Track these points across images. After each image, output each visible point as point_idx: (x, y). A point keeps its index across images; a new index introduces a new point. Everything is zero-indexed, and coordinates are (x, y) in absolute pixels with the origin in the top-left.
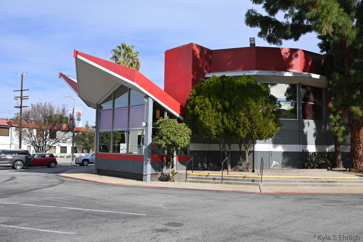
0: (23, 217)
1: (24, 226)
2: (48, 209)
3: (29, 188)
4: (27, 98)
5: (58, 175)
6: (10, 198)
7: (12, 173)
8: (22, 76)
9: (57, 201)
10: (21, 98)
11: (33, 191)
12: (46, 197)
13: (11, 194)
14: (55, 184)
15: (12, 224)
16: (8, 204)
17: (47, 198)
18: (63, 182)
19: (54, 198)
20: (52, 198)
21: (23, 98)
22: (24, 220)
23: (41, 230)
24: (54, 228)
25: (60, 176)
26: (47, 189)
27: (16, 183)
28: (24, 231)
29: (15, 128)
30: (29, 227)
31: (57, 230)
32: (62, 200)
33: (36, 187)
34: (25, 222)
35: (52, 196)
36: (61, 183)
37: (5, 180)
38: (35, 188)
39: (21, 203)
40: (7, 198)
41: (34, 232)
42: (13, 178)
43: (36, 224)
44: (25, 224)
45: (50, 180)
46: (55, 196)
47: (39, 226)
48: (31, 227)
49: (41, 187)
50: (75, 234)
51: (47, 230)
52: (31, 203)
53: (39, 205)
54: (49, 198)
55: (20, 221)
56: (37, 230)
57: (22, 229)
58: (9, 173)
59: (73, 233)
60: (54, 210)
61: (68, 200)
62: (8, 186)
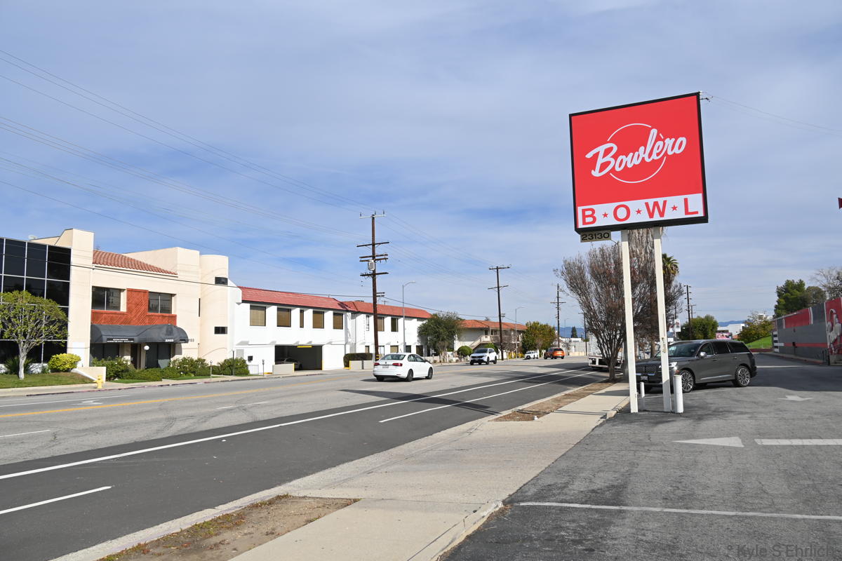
4: (386, 257)
8: (373, 218)
10: (373, 257)
21: (376, 258)
29: (349, 314)
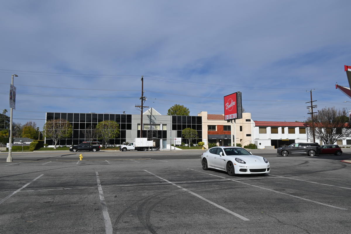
0: (306, 191)
1: (306, 198)
2: (328, 187)
3: (316, 170)
4: (316, 106)
5: (342, 161)
6: (300, 176)
7: (306, 159)
8: (311, 92)
9: (337, 181)
10: (312, 107)
11: (319, 173)
12: (328, 177)
13: (302, 173)
14: (338, 168)
15: (298, 196)
16: (299, 181)
17: (328, 179)
18: (345, 166)
19: (334, 178)
20: (333, 178)
22: (307, 193)
23: (318, 203)
24: (329, 203)
25: (343, 162)
26: (330, 171)
27: (307, 166)
28: (305, 202)
29: (309, 128)
30: (309, 199)
31: (331, 205)
32: (340, 181)
33: (323, 170)
34: (307, 195)
35: (333, 177)
36: (343, 168)
37: (300, 163)
38: (320, 170)
39: (308, 181)
40: (299, 176)
41: (312, 204)
42: (307, 162)
43: (315, 198)
44: (307, 196)
45: (334, 165)
46: (335, 178)
47: (317, 200)
48: (311, 200)
49: (326, 170)
50: (346, 210)
51: (323, 203)
52: (315, 181)
53: (321, 183)
54: (330, 178)
55: (304, 193)
56: (315, 202)
57: (304, 200)
58: (304, 159)
59: (344, 209)
60: (332, 188)
61: (346, 181)
62: (302, 168)
